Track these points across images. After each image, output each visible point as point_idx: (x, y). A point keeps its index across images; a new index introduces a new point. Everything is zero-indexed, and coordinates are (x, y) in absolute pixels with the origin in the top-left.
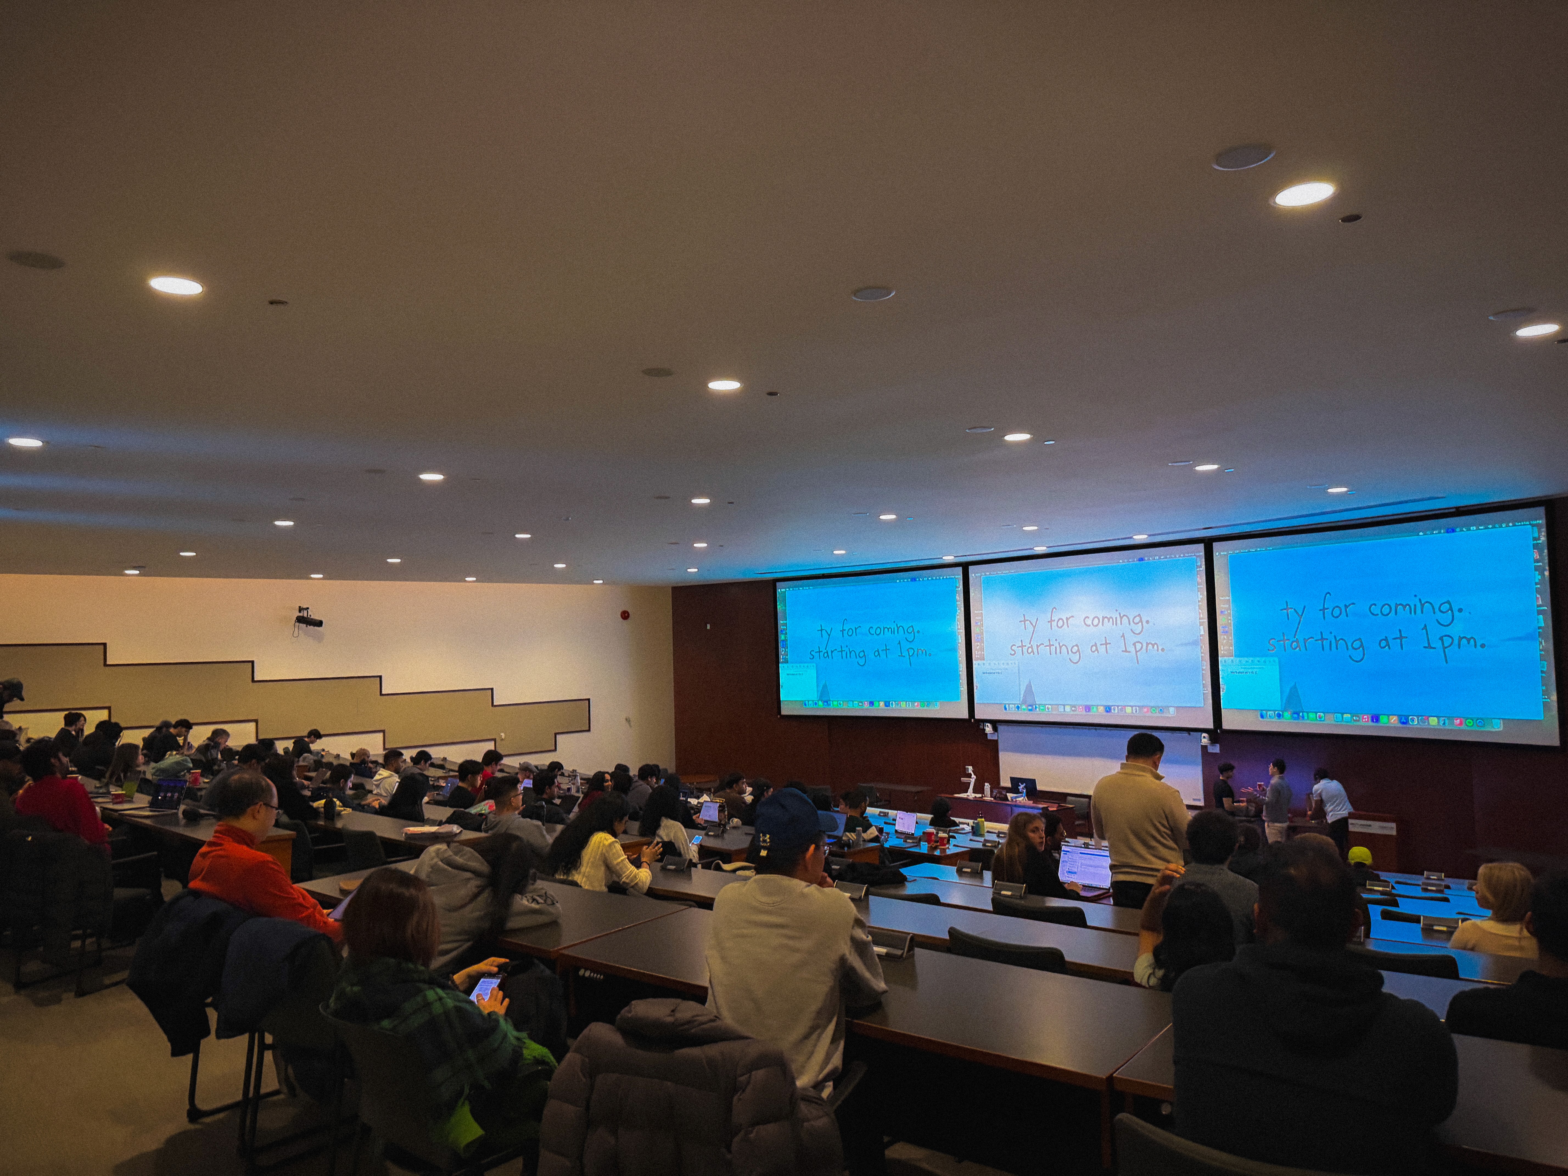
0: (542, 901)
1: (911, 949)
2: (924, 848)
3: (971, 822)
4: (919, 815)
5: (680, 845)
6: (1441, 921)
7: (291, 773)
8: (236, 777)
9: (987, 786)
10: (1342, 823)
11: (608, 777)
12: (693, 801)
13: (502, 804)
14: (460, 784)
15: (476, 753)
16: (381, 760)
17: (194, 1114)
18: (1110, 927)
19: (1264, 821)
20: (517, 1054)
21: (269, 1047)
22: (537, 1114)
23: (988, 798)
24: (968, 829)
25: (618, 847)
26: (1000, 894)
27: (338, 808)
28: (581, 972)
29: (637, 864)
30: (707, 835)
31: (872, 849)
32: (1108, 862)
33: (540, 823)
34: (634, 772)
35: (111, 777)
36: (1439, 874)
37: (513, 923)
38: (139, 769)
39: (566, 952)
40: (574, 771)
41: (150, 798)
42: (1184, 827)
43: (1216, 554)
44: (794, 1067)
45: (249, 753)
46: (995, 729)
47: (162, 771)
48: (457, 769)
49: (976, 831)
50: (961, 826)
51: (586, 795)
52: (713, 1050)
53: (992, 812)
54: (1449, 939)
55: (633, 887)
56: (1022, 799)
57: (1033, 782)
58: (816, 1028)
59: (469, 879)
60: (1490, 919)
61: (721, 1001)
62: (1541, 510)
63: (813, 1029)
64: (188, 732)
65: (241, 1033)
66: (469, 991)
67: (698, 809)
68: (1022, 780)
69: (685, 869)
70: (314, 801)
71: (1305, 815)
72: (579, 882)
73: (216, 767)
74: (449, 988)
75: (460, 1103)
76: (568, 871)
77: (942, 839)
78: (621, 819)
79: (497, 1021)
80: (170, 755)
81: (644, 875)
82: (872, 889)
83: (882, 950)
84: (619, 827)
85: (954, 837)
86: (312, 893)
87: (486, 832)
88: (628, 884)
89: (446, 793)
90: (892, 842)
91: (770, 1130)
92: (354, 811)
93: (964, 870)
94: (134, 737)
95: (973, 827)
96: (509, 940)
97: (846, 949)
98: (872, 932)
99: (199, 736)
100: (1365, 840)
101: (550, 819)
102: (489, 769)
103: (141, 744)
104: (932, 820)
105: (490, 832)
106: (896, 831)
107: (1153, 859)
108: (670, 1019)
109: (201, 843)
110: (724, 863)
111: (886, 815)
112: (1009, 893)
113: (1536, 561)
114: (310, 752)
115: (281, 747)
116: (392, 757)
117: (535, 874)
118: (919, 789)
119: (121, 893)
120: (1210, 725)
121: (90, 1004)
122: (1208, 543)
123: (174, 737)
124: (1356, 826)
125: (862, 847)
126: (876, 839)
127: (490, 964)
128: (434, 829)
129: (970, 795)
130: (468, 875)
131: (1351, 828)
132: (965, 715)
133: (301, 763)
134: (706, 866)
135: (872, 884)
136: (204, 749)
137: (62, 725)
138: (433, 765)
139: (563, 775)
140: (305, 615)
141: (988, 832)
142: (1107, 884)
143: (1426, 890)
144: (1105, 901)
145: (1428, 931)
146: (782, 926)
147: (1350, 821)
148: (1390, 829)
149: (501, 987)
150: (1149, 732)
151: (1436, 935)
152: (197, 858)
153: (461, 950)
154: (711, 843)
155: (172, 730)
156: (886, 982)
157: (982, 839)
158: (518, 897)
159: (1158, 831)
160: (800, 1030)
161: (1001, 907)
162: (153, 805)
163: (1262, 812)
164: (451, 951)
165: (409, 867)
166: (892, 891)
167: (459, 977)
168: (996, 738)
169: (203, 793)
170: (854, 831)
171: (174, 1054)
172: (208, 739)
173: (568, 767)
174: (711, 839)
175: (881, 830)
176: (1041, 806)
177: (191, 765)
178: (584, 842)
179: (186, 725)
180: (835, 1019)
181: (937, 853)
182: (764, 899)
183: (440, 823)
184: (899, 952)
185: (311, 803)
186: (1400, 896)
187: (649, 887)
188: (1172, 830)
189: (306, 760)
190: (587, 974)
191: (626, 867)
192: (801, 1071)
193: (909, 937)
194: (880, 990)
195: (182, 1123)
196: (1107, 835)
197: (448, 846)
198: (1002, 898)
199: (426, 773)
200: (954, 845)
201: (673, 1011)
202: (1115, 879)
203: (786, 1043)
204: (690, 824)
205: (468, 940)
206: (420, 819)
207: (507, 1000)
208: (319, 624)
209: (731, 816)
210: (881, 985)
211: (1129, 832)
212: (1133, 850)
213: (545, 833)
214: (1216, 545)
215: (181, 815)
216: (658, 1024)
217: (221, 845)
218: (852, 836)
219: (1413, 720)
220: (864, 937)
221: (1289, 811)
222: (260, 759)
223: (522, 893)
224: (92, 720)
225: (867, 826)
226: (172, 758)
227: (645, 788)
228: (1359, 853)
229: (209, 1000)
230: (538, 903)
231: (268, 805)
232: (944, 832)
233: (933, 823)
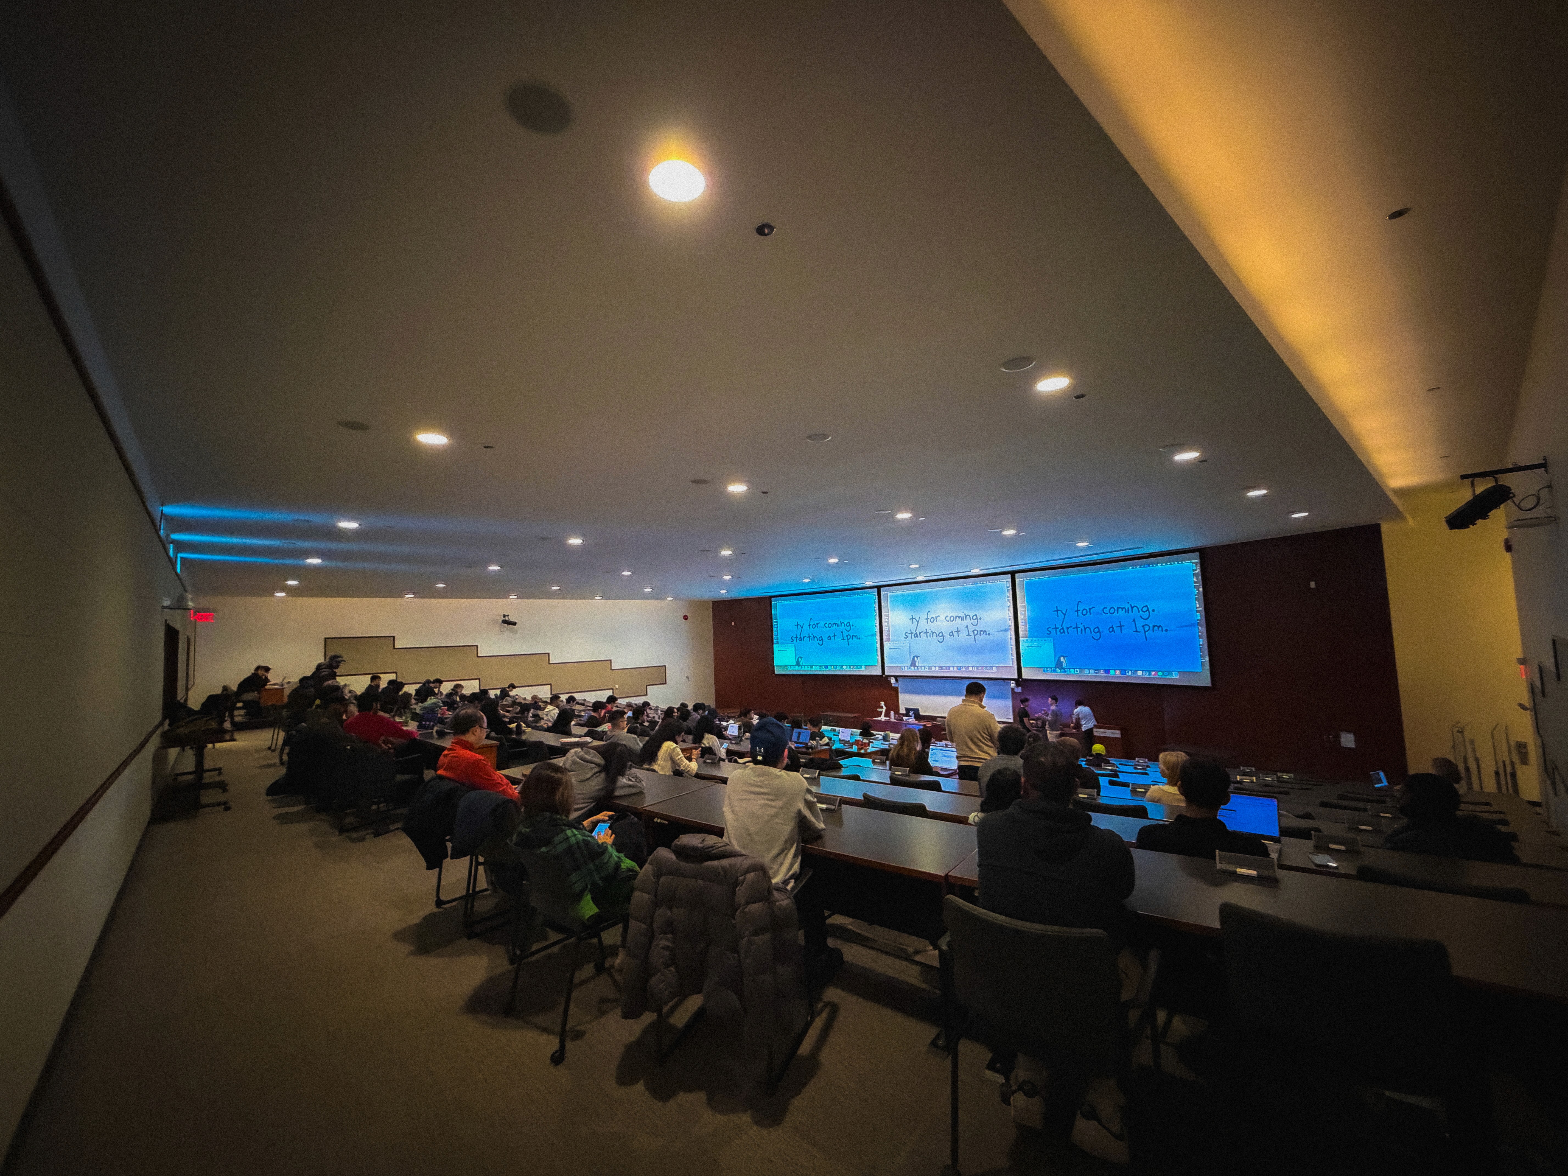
0: (634, 780)
1: (840, 805)
2: (855, 749)
3: (882, 733)
4: (853, 730)
5: (715, 748)
6: (1140, 786)
7: (497, 711)
8: (464, 711)
9: (892, 713)
10: (1090, 731)
11: (675, 710)
12: (724, 724)
13: (615, 726)
14: (593, 714)
15: (603, 696)
16: (549, 701)
17: (439, 903)
18: (956, 791)
19: (1046, 730)
20: (618, 865)
21: (481, 864)
22: (628, 899)
23: (893, 720)
24: (881, 737)
25: (679, 750)
26: (894, 774)
27: (523, 728)
28: (655, 820)
29: (690, 759)
30: (731, 743)
31: (825, 750)
32: (955, 754)
33: (636, 736)
34: (690, 707)
35: (396, 712)
36: (1144, 759)
37: (617, 793)
38: (412, 707)
39: (646, 808)
40: (657, 707)
41: (417, 723)
42: (996, 735)
43: (1017, 581)
44: (771, 872)
45: (474, 698)
46: (897, 680)
47: (425, 708)
48: (591, 705)
49: (885, 738)
50: (877, 736)
51: (663, 719)
52: (725, 862)
53: (894, 728)
54: (1144, 796)
55: (687, 773)
56: (912, 720)
57: (918, 710)
58: (783, 851)
59: (594, 768)
60: (1166, 784)
61: (732, 836)
62: (1198, 554)
63: (782, 851)
64: (440, 686)
65: (465, 856)
66: (592, 831)
67: (726, 728)
68: (912, 710)
69: (717, 762)
70: (510, 724)
71: (1069, 726)
72: (656, 770)
73: (455, 706)
74: (580, 829)
75: (585, 893)
76: (650, 764)
77: (865, 743)
78: (680, 734)
79: (607, 848)
80: (431, 699)
81: (694, 766)
82: (821, 772)
83: (824, 806)
84: (679, 739)
85: (872, 742)
86: (507, 777)
87: (606, 741)
88: (684, 770)
89: (585, 719)
90: (837, 746)
91: (755, 907)
92: (533, 730)
93: (876, 761)
94: (410, 689)
95: (883, 737)
96: (617, 802)
97: (801, 806)
98: (816, 795)
99: (446, 688)
100: (1102, 740)
101: (642, 734)
102: (609, 706)
103: (413, 693)
104: (861, 732)
105: (608, 741)
106: (840, 740)
107: (980, 753)
108: (700, 845)
109: (444, 749)
110: (739, 758)
111: (835, 730)
112: (900, 773)
113: (1195, 582)
114: (509, 696)
115: (492, 694)
116: (555, 699)
117: (631, 765)
118: (854, 715)
119: (399, 777)
120: (1016, 677)
121: (382, 841)
122: (1013, 574)
123: (432, 689)
124: (1098, 732)
125: (819, 749)
126: (827, 744)
127: (604, 815)
128: (576, 740)
129: (883, 718)
130: (593, 765)
131: (1095, 734)
132: (880, 673)
133: (504, 703)
134: (730, 761)
135: (822, 769)
136: (449, 695)
137: (369, 682)
138: (578, 703)
139: (651, 709)
140: (507, 619)
141: (892, 739)
142: (955, 767)
143: (1136, 768)
144: (954, 777)
145: (1134, 792)
146: (763, 794)
147: (1095, 730)
148: (1117, 734)
149: (610, 828)
150: (979, 681)
151: (1138, 794)
152: (442, 757)
153: (589, 807)
154: (733, 747)
155: (432, 685)
156: (825, 825)
157: (888, 743)
158: (620, 778)
159: (983, 737)
160: (775, 852)
161: (894, 781)
162: (420, 727)
163: (1045, 725)
164: (581, 809)
165: (560, 762)
166: (835, 774)
167: (586, 823)
168: (897, 685)
169: (448, 720)
170: (815, 740)
171: (428, 868)
172: (452, 690)
173: (653, 704)
174: (734, 746)
175: (830, 739)
176: (922, 724)
177: (442, 705)
178: (659, 747)
179: (439, 682)
180: (795, 845)
181: (862, 751)
182: (756, 779)
183: (580, 736)
184: (833, 807)
185: (509, 726)
186: (1120, 772)
187: (696, 773)
188: (990, 736)
189: (507, 701)
190: (659, 821)
191: (683, 761)
192: (776, 874)
193: (839, 798)
194: (821, 828)
195: (432, 908)
196: (955, 739)
197: (582, 750)
198: (895, 776)
199: (573, 708)
200: (872, 747)
201: (703, 841)
202: (960, 764)
203: (766, 859)
204: (721, 736)
205: (592, 803)
206: (569, 734)
207: (613, 835)
208: (514, 624)
209: (745, 732)
210: (822, 826)
211: (967, 738)
212: (968, 747)
213: (639, 742)
214: (1017, 575)
215: (435, 733)
216: (695, 849)
217: (455, 750)
218: (814, 743)
219: (1128, 672)
220: (812, 799)
221: (1061, 725)
222: (480, 701)
223: (623, 775)
224: (384, 681)
225: (822, 736)
226: (431, 700)
227: (696, 716)
228: (1098, 748)
229: (448, 838)
230: (632, 781)
231: (481, 727)
232: (867, 739)
233: (861, 734)
